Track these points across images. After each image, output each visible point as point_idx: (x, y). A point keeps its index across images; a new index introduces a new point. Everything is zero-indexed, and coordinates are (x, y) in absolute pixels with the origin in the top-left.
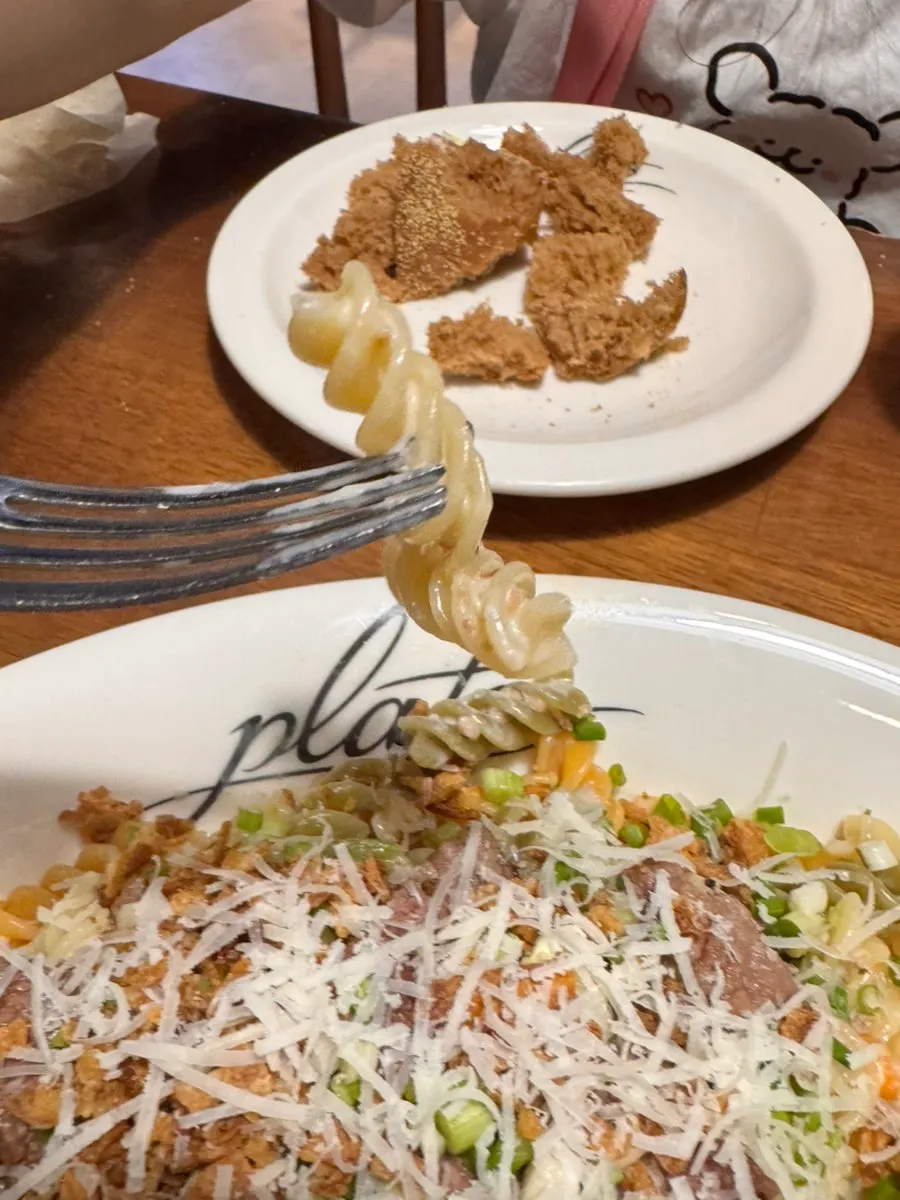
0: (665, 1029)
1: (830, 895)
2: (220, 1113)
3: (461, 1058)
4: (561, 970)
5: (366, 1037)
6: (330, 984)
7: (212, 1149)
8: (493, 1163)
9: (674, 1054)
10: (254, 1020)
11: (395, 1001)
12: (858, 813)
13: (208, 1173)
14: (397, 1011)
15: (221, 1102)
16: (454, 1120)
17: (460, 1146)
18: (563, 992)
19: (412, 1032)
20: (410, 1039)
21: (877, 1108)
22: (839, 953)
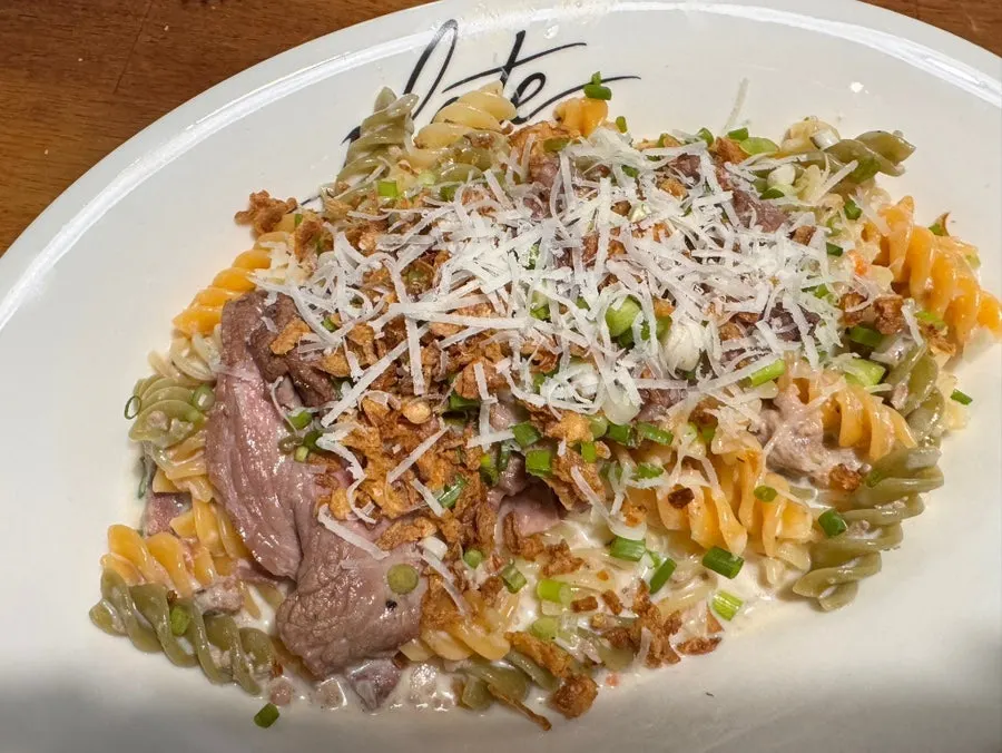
0: (729, 245)
1: (797, 170)
2: (468, 333)
3: (610, 279)
4: (657, 221)
5: (547, 276)
6: (513, 250)
7: (465, 357)
8: (645, 335)
9: (737, 257)
10: (474, 278)
11: (560, 253)
12: (800, 121)
13: (467, 371)
14: (561, 259)
15: (466, 327)
16: (618, 311)
17: (622, 328)
18: (661, 232)
19: (573, 269)
20: (573, 275)
21: (854, 279)
22: (810, 202)
